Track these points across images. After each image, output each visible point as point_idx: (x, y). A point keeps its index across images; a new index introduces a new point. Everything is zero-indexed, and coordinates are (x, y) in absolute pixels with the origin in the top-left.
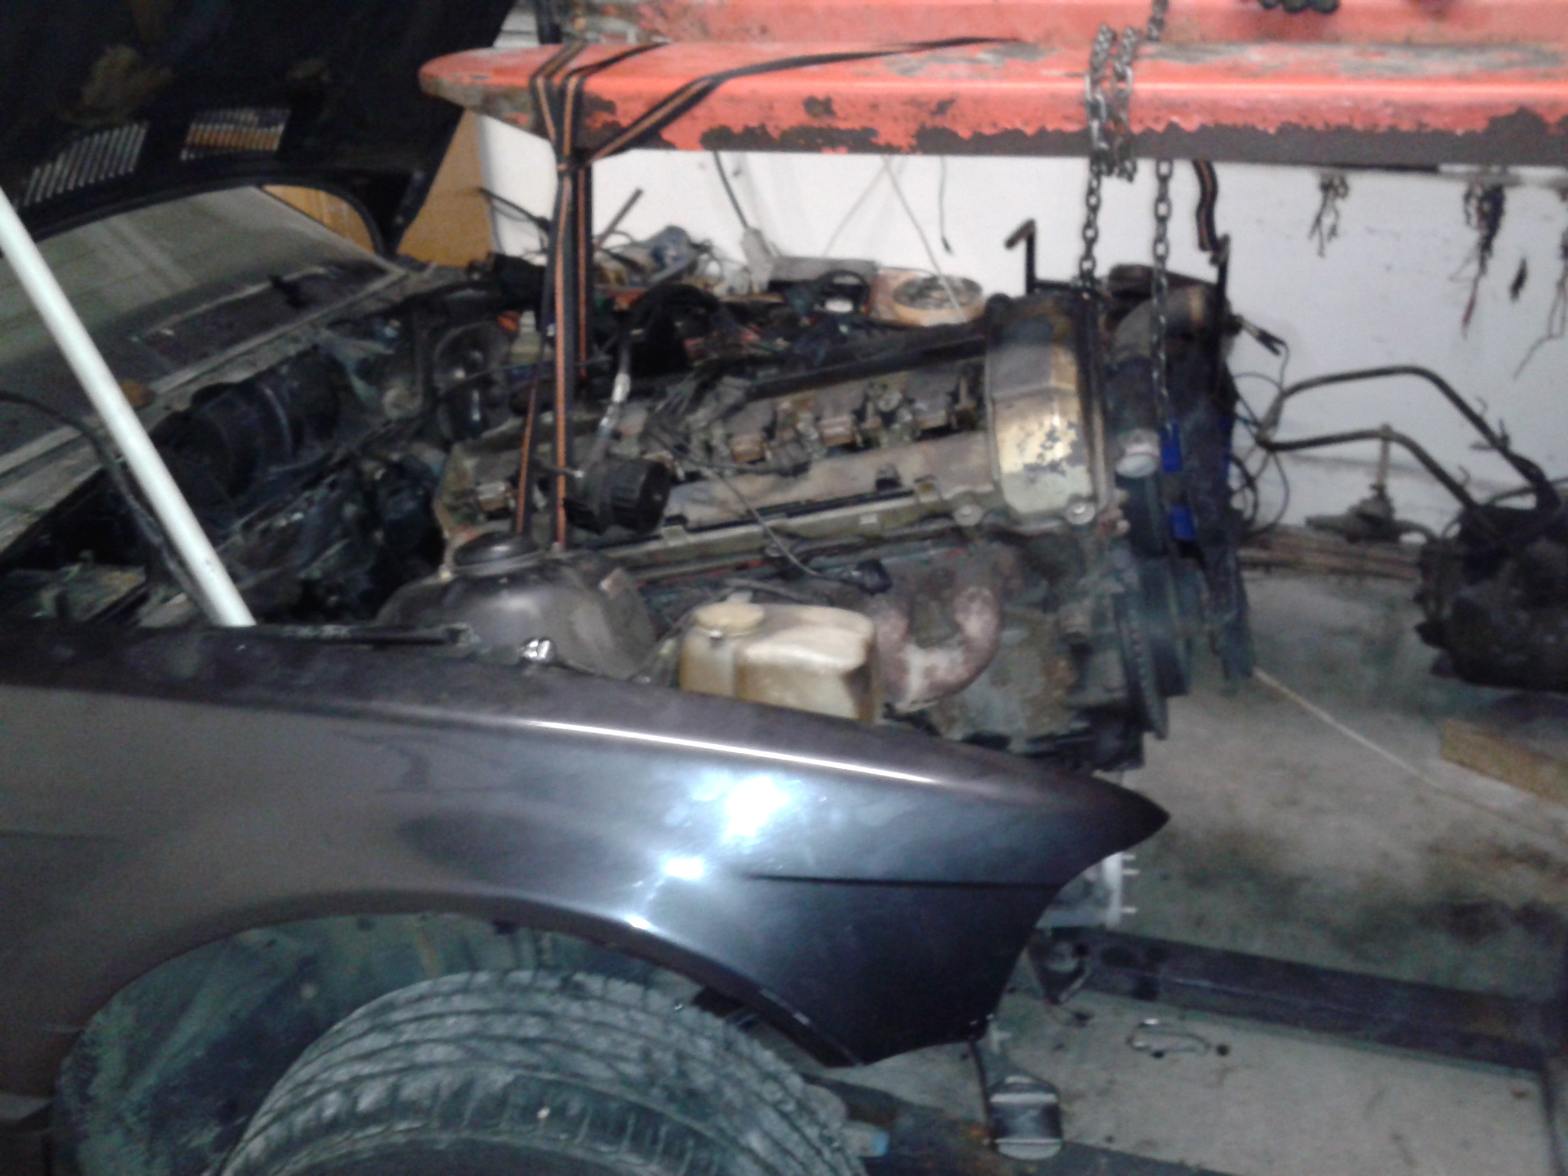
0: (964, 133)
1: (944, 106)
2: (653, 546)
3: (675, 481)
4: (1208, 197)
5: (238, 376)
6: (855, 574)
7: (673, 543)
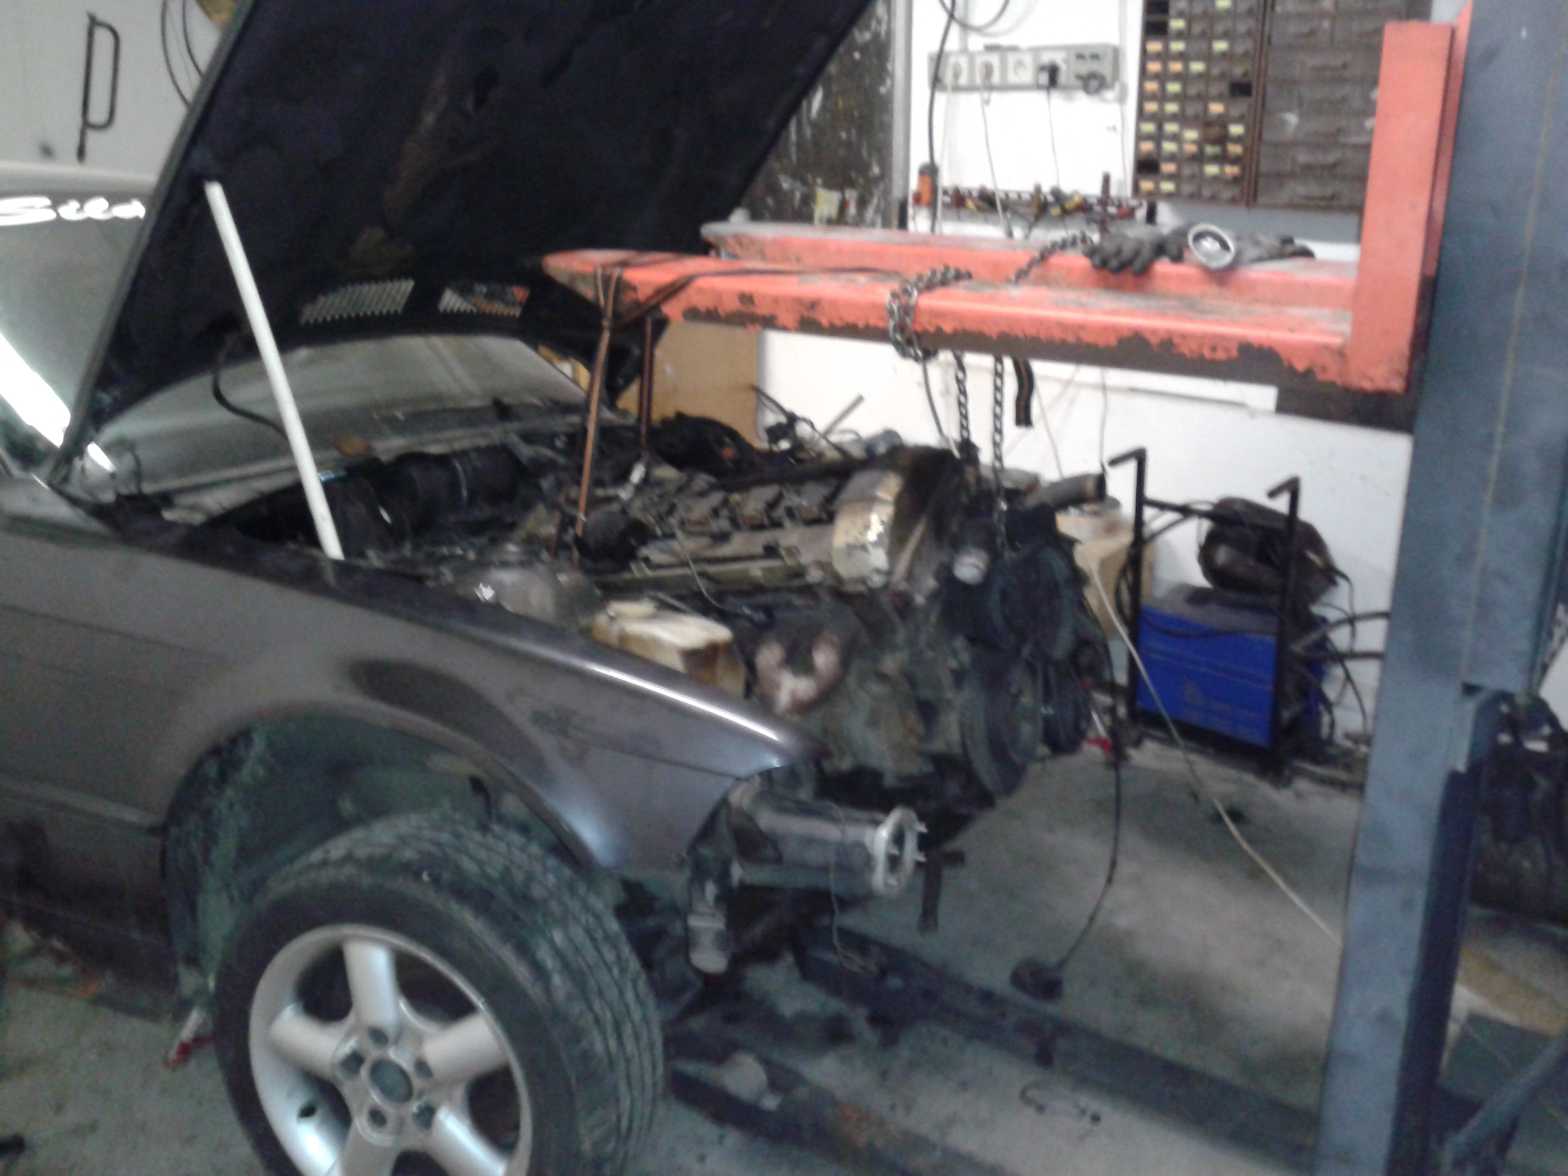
0: (825, 322)
1: (814, 305)
2: (627, 576)
3: (655, 537)
4: (1025, 392)
5: (434, 449)
6: (747, 611)
7: (637, 574)
